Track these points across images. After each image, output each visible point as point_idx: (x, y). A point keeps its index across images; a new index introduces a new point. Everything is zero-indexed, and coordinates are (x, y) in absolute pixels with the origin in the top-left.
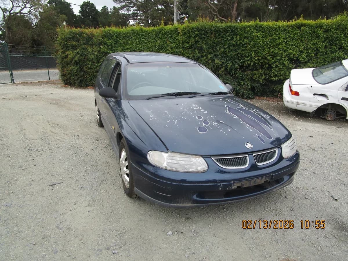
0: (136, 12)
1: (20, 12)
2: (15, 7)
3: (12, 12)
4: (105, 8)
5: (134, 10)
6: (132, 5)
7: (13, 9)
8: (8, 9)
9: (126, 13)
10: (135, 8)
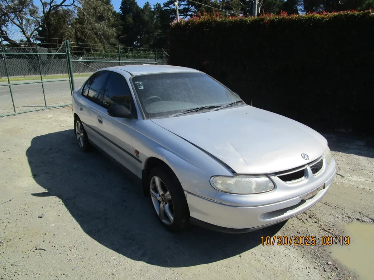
0: (187, 7)
1: (62, 4)
3: (52, 5)
4: (147, 5)
10: (185, 2)
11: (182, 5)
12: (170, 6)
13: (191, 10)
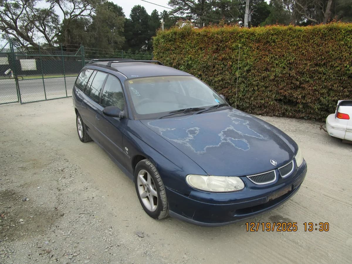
0: (189, 15)
1: (79, 14)
2: (76, 9)
3: (72, 15)
4: (155, 13)
5: (187, 13)
6: (186, 8)
7: (74, 11)
8: (69, 11)
9: (180, 16)
10: (189, 10)
11: (185, 13)
12: (174, 14)
13: (194, 18)
